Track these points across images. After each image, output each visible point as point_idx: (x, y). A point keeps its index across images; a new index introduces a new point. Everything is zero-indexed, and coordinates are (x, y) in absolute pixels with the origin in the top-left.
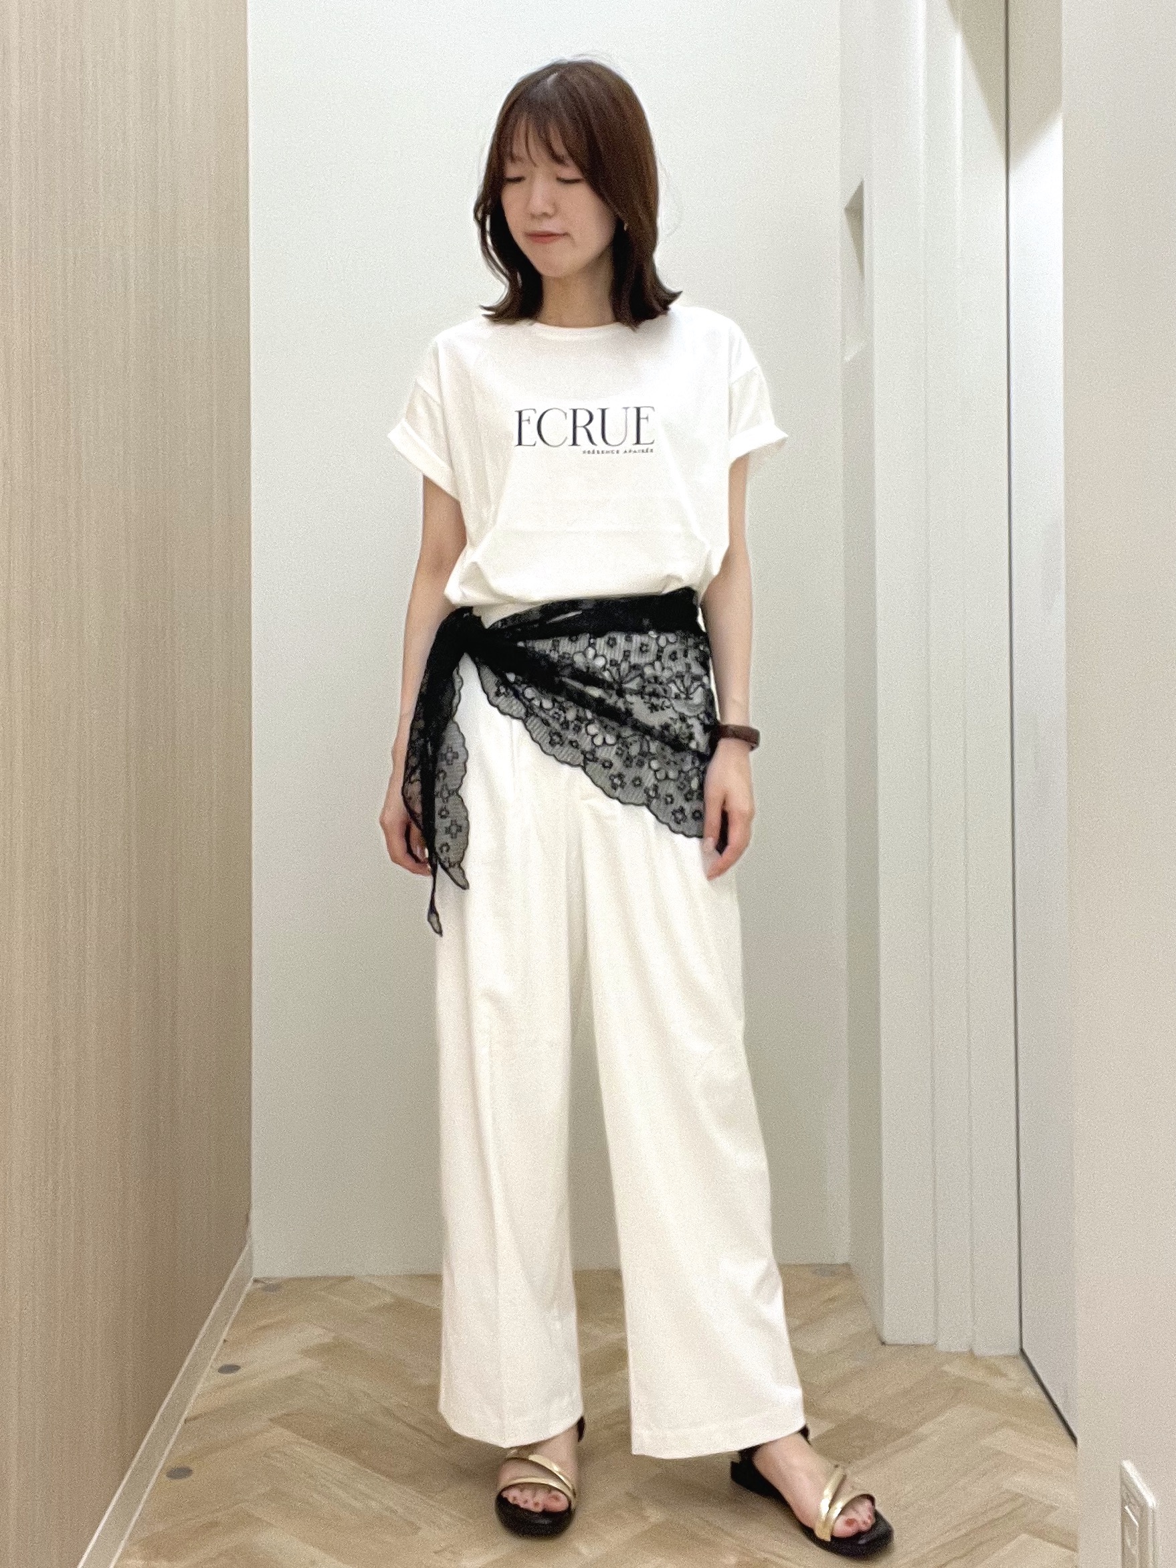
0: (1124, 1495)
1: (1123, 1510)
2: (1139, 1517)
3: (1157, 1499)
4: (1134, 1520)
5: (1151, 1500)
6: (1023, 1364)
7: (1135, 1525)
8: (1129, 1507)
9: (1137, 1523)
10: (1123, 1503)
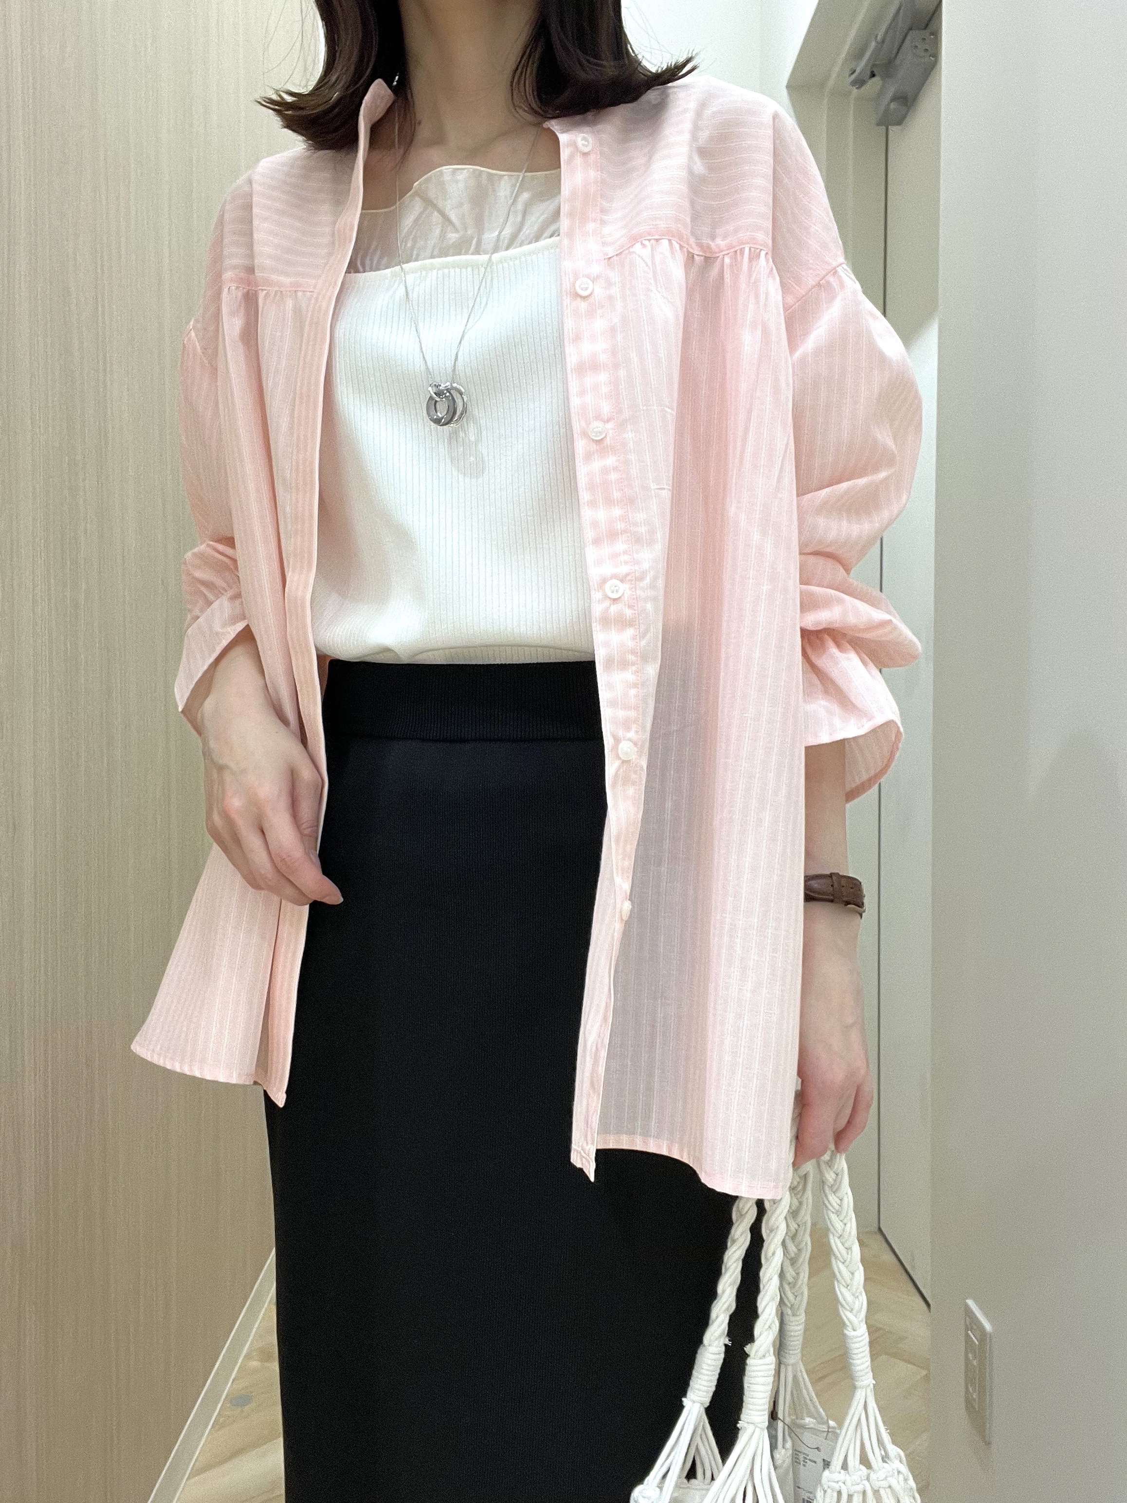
0: (968, 1323)
1: (967, 1335)
2: (978, 1337)
3: (991, 1324)
4: (976, 1341)
5: (988, 1326)
6: (879, 1237)
7: (975, 1343)
8: (972, 1332)
9: (977, 1343)
10: (967, 1329)
